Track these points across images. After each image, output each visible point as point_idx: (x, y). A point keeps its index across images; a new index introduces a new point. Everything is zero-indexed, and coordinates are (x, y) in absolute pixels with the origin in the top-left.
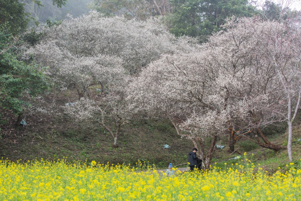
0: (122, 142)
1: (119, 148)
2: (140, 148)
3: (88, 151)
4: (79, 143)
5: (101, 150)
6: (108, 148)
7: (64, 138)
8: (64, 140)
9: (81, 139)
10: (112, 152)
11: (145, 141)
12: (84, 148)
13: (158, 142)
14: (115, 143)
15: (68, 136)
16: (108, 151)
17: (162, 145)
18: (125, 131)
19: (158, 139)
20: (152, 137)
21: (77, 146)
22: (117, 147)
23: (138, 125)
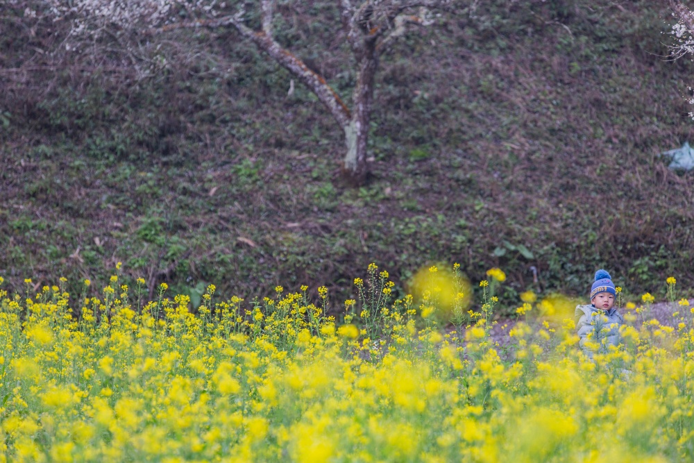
0: (400, 149)
1: (376, 186)
2: (518, 175)
3: (179, 216)
4: (125, 169)
5: (261, 201)
6: (308, 188)
7: (38, 143)
8: (37, 155)
9: (140, 143)
10: (332, 210)
11: (553, 131)
12: (154, 195)
13: (632, 131)
14: (351, 157)
15: (61, 128)
16: (306, 210)
17: (656, 151)
18: (420, 78)
19: (639, 114)
20: (598, 103)
21: (111, 187)
22: (365, 177)
23: (507, 35)
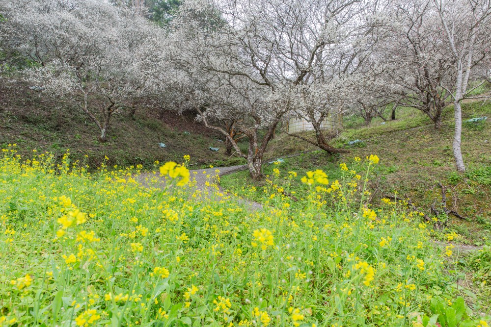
0: (110, 137)
1: (107, 143)
2: (134, 144)
3: (62, 143)
4: (48, 132)
5: (82, 143)
6: (92, 141)
7: (25, 124)
8: (24, 126)
9: (52, 127)
10: (98, 146)
11: (138, 137)
12: (56, 139)
13: (151, 139)
14: (102, 136)
15: (31, 122)
16: (92, 146)
17: (157, 143)
21: (44, 135)
22: (104, 141)
